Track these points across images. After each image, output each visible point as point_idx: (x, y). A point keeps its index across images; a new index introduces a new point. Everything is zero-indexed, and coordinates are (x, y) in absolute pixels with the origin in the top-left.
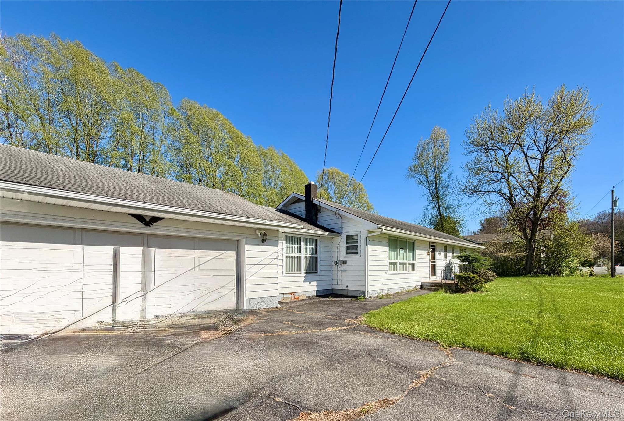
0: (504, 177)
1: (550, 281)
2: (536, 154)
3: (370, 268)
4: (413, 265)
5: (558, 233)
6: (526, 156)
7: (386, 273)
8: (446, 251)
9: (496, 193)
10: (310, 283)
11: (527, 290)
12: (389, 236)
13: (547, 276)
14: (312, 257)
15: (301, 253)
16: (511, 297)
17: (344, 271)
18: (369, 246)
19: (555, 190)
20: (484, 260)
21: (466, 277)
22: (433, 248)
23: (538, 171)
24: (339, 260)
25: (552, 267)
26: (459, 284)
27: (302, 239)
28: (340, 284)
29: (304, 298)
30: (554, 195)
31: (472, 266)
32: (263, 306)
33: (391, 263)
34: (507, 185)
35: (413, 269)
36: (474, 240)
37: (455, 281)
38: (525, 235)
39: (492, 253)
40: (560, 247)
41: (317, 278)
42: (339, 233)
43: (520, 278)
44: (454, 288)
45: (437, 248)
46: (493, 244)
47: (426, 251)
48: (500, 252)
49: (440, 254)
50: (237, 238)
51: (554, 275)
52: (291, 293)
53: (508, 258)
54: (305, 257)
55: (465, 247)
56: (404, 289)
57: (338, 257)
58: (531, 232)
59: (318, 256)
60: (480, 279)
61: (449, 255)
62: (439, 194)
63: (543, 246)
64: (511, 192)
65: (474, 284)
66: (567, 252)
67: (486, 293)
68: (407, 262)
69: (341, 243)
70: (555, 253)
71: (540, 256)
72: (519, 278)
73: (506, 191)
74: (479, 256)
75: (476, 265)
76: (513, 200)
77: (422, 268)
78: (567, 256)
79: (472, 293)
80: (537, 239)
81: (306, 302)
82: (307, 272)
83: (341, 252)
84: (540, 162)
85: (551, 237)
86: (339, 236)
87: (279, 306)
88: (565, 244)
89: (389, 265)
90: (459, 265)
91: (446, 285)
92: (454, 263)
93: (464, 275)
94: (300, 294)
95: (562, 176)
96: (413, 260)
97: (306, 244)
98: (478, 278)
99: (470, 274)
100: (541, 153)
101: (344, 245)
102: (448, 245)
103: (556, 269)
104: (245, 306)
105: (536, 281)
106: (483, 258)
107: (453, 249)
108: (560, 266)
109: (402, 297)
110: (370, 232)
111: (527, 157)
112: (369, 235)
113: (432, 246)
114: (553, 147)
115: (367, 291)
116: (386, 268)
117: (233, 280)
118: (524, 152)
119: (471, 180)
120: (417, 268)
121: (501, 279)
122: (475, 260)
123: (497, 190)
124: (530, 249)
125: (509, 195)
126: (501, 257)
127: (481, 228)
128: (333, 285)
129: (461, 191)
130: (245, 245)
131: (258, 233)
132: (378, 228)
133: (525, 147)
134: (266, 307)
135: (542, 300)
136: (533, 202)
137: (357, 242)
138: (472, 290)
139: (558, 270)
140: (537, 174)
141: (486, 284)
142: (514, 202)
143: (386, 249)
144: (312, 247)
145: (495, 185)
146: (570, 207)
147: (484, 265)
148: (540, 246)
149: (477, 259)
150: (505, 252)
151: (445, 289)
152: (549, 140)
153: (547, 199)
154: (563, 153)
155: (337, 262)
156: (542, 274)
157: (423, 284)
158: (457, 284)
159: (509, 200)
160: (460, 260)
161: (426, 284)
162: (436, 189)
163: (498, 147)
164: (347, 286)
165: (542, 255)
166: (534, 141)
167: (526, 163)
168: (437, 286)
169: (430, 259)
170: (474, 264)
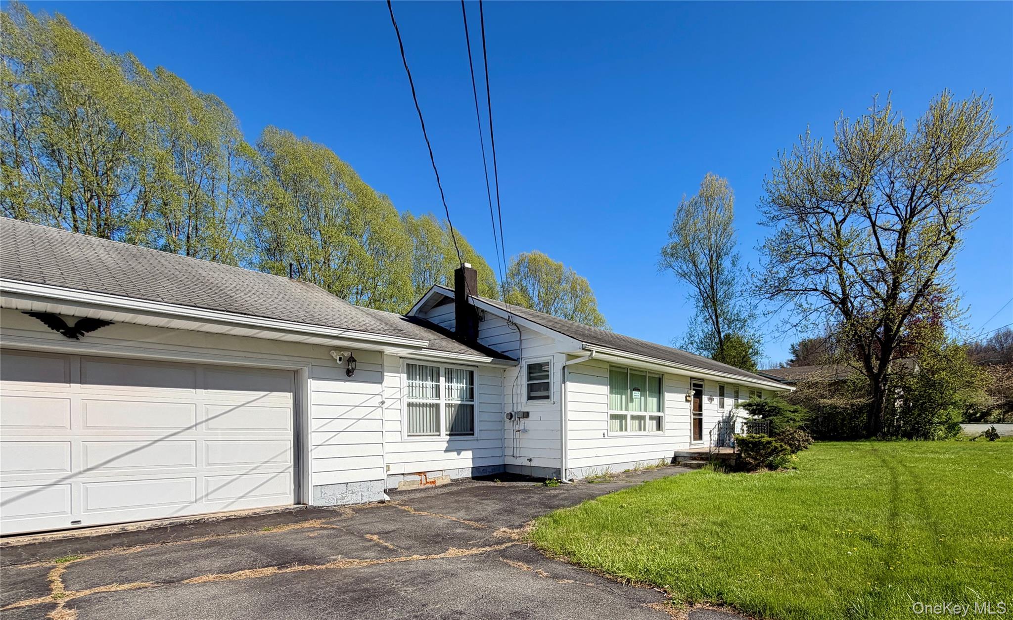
0: (833, 262)
1: (912, 448)
2: (892, 222)
3: (570, 425)
4: (659, 421)
5: (928, 364)
6: (874, 225)
7: (604, 434)
8: (722, 395)
9: (818, 293)
10: (459, 454)
11: (868, 465)
12: (611, 366)
13: (905, 439)
14: (464, 405)
15: (439, 397)
16: (838, 480)
17: (525, 431)
18: (569, 384)
19: (924, 285)
20: (793, 412)
21: (756, 442)
22: (698, 390)
23: (894, 253)
24: (515, 410)
25: (915, 424)
26: (743, 455)
27: (442, 372)
28: (518, 455)
29: (447, 481)
30: (922, 295)
31: (768, 422)
32: (353, 499)
33: (613, 417)
34: (838, 277)
35: (659, 427)
36: (779, 376)
37: (736, 449)
38: (869, 368)
39: (808, 399)
40: (929, 389)
41: (475, 445)
42: (516, 361)
43: (858, 443)
44: (733, 463)
45: (705, 389)
46: (810, 383)
47: (685, 395)
48: (822, 397)
49: (711, 400)
50: (294, 367)
51: (917, 437)
52: (419, 474)
53: (836, 407)
54: (448, 406)
55: (759, 388)
56: (640, 464)
57: (515, 405)
58: (879, 362)
59: (476, 403)
60: (781, 446)
61: (729, 402)
62: (717, 295)
63: (900, 387)
64: (845, 290)
65: (770, 454)
66: (942, 397)
67: (792, 472)
68: (647, 414)
69: (519, 378)
70: (921, 400)
71: (894, 405)
72: (855, 443)
73: (835, 288)
74: (783, 405)
75: (777, 420)
76: (849, 305)
77: (675, 426)
78: (942, 405)
79: (765, 471)
80: (890, 374)
81: (446, 490)
82: (453, 433)
83: (519, 396)
84: (899, 237)
85: (915, 370)
86: (515, 366)
87: (387, 498)
88: (939, 383)
89: (610, 419)
90: (745, 421)
91: (718, 457)
92: (737, 416)
93: (752, 439)
94: (439, 474)
95: (939, 259)
96: (659, 411)
97: (449, 380)
98: (778, 445)
99: (762, 437)
100: (900, 219)
101: (524, 381)
102: (728, 383)
103: (921, 427)
104: (313, 500)
105: (885, 448)
106: (793, 407)
107: (736, 390)
108: (928, 422)
109: (633, 480)
110: (570, 357)
111: (876, 228)
112: (568, 363)
113: (695, 385)
114: (924, 208)
115: (566, 470)
116: (604, 426)
117: (286, 451)
118: (870, 218)
119: (775, 270)
120: (666, 425)
121: (822, 445)
122: (776, 411)
123: (820, 288)
124: (876, 391)
125: (841, 296)
126: (824, 406)
127: (792, 357)
128: (506, 457)
129: (757, 289)
130: (309, 380)
131: (336, 355)
132: (584, 349)
133: (872, 210)
134: (358, 502)
135: (897, 487)
136: (884, 307)
137: (547, 377)
138: (766, 467)
139: (926, 428)
140: (893, 257)
141: (794, 456)
142: (851, 309)
143: (605, 389)
144: (462, 385)
145: (817, 277)
146: (951, 315)
147: (791, 419)
148: (896, 387)
149: (780, 409)
150: (832, 397)
151: (715, 465)
152: (917, 194)
153: (911, 302)
154: (941, 217)
155: (511, 414)
156: (897, 436)
157: (677, 455)
158: (739, 455)
159: (840, 306)
160: (747, 412)
161: (682, 455)
162: (712, 287)
163: (822, 209)
164: (530, 460)
165: (898, 404)
166: (889, 196)
167: (873, 240)
168: (702, 459)
169: (692, 408)
170: (773, 419)
